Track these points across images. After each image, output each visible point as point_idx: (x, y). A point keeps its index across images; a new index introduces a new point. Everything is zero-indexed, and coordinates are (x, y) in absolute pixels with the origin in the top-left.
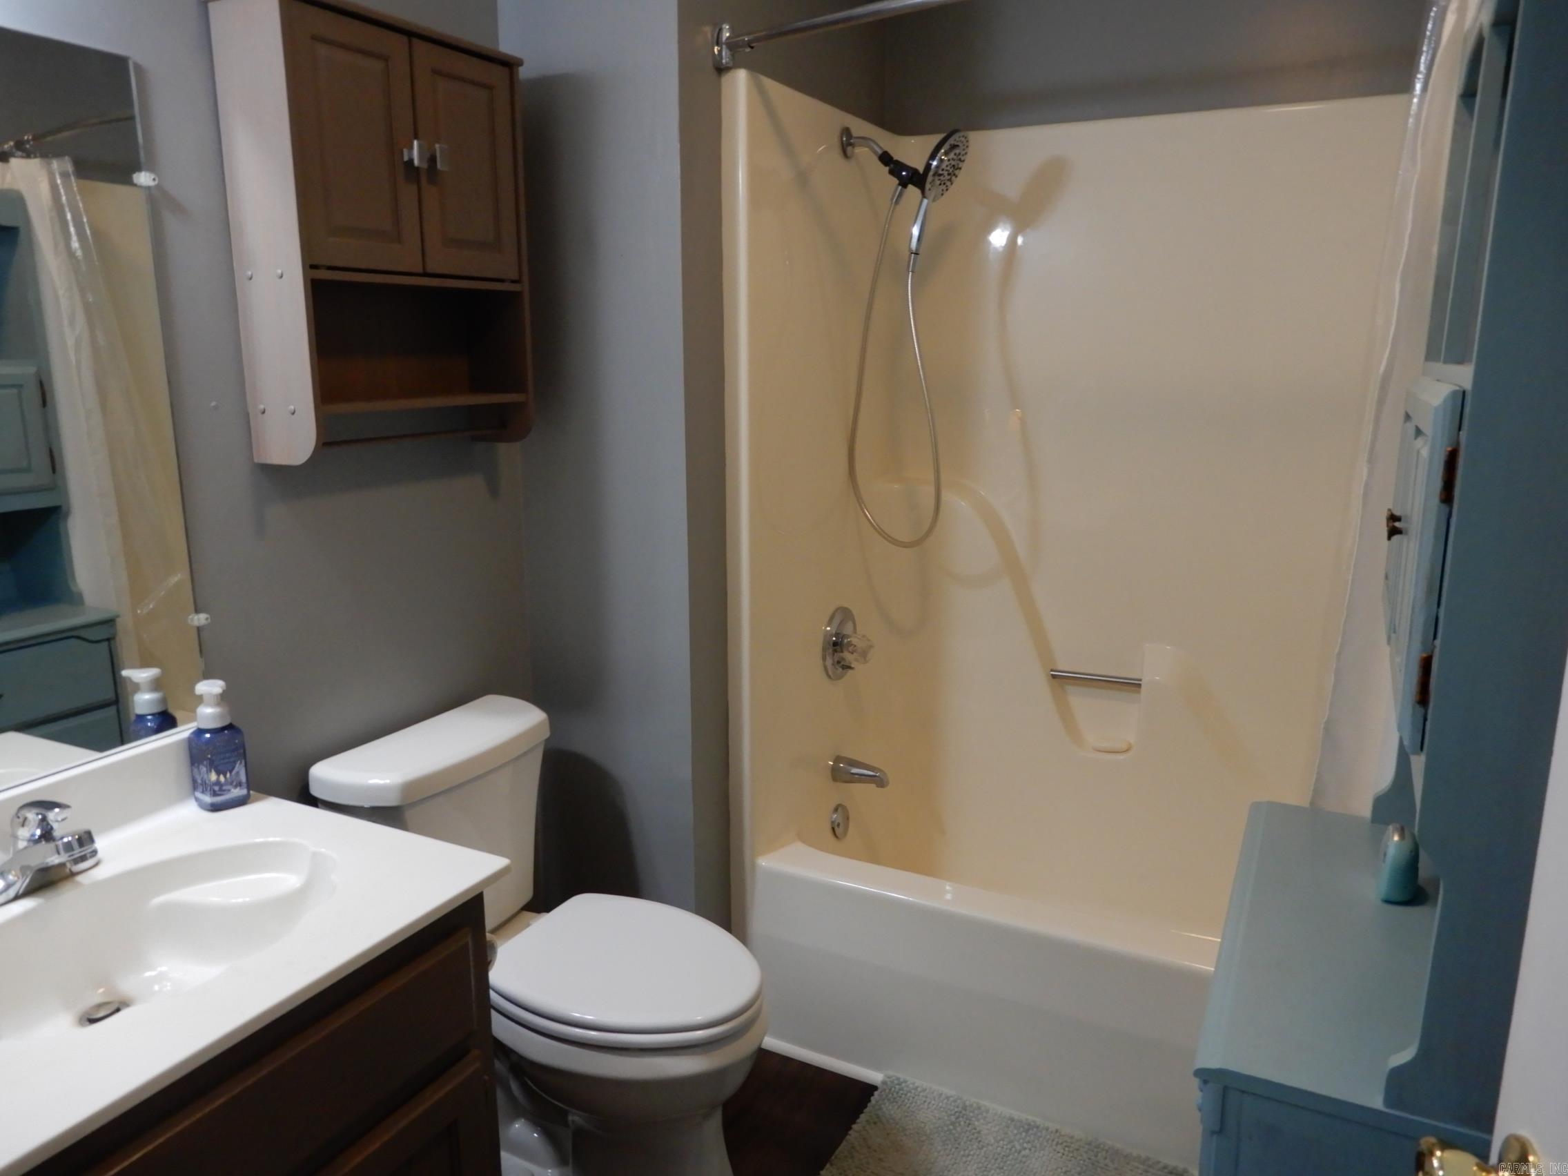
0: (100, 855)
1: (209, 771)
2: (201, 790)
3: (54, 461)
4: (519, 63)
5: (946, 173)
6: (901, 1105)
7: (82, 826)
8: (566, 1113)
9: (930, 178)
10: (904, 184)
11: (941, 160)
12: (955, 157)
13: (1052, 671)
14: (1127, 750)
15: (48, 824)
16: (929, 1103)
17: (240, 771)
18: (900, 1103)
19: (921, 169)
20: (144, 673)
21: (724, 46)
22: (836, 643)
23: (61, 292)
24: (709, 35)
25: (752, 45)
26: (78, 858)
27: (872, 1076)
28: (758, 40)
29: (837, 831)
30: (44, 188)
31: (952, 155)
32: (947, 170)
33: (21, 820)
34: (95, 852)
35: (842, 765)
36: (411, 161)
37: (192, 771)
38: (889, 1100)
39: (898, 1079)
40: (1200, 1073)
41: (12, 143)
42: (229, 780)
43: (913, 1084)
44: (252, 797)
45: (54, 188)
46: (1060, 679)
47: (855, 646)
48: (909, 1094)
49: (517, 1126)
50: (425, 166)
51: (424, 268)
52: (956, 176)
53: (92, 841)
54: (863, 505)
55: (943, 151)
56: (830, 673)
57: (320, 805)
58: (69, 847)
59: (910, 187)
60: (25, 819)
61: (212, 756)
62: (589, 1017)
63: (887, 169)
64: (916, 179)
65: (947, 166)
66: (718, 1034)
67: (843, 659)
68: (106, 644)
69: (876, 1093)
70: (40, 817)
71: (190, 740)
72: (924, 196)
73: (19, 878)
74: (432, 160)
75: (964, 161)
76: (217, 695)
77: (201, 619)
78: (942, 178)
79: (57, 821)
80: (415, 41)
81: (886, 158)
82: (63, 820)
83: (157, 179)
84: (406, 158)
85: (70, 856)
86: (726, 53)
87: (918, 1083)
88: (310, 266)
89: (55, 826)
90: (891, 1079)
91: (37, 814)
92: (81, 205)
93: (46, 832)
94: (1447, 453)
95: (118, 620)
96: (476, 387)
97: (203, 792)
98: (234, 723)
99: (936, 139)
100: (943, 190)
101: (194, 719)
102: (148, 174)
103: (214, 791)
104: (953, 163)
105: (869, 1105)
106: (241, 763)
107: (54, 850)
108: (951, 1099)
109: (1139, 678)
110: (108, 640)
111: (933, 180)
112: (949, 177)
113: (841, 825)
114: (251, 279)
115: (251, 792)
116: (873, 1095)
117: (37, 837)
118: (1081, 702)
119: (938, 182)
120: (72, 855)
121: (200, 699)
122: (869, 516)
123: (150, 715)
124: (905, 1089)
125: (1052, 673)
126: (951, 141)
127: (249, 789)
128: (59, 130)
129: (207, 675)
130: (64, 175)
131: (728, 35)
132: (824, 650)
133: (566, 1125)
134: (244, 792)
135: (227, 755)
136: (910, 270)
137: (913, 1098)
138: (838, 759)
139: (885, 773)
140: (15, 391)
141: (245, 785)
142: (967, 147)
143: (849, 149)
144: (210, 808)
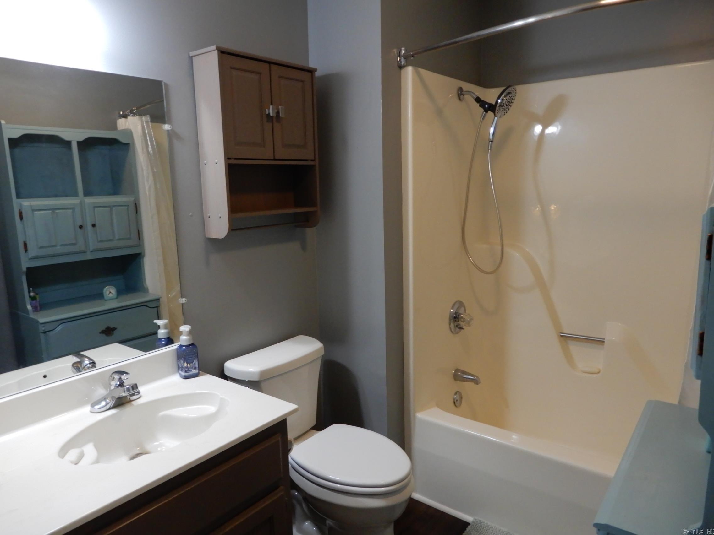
0: (141, 394)
1: (184, 363)
2: (181, 370)
3: (139, 236)
4: (315, 70)
5: (505, 105)
6: (481, 533)
7: (133, 382)
8: (325, 520)
9: (497, 108)
10: (486, 111)
11: (503, 100)
12: (509, 98)
13: (560, 333)
14: (599, 373)
15: (122, 380)
16: (494, 534)
17: (196, 362)
18: (480, 532)
19: (494, 103)
20: (162, 322)
21: (402, 57)
22: (455, 318)
23: (144, 168)
24: (396, 52)
25: (414, 56)
26: (132, 394)
27: (468, 518)
28: (416, 54)
29: (457, 403)
30: (140, 127)
31: (508, 97)
32: (505, 104)
33: (112, 378)
34: (139, 392)
35: (459, 373)
36: (269, 114)
37: (178, 362)
38: (475, 530)
39: (480, 521)
40: (596, 525)
41: (129, 111)
42: (192, 366)
43: (487, 524)
44: (200, 373)
45: (143, 127)
46: (565, 338)
47: (464, 319)
48: (484, 529)
49: (307, 523)
50: (275, 115)
51: (274, 156)
52: (511, 106)
53: (137, 388)
54: (468, 255)
55: (503, 95)
56: (453, 330)
57: (228, 379)
58: (128, 390)
59: (489, 112)
60: (114, 378)
61: (185, 356)
62: (337, 478)
63: (478, 104)
64: (490, 108)
65: (506, 102)
66: (389, 490)
67: (459, 325)
68: (156, 308)
69: (469, 526)
70: (119, 377)
71: (177, 349)
72: (495, 116)
73: (111, 401)
74: (278, 113)
75: (514, 99)
76: (188, 331)
77: (183, 300)
78: (503, 107)
79: (125, 379)
80: (272, 66)
81: (478, 100)
82: (127, 379)
83: (171, 127)
84: (267, 113)
85: (128, 393)
86: (403, 60)
87: (489, 524)
88: (228, 158)
89: (125, 381)
90: (477, 521)
91: (118, 376)
92: (152, 133)
93: (121, 384)
94: (708, 237)
95: (161, 299)
96: (297, 205)
97: (181, 371)
98: (194, 343)
99: (501, 89)
100: (504, 113)
101: (179, 341)
102: (168, 125)
103: (186, 370)
104: (508, 100)
105: (465, 531)
106: (196, 360)
107: (123, 391)
108: (505, 533)
109: (603, 337)
110: (157, 307)
111: (499, 109)
112: (507, 107)
113: (458, 401)
114: (206, 164)
115: (200, 372)
116: (467, 527)
117: (118, 385)
118: (575, 348)
119: (502, 110)
120: (129, 393)
121: (181, 333)
122: (471, 259)
123: (163, 338)
124: (483, 526)
125: (560, 334)
126: (507, 91)
127: (199, 370)
128: (145, 105)
129: (185, 324)
130: (147, 122)
131: (404, 52)
132: (450, 320)
133: (325, 525)
134: (197, 371)
135: (191, 356)
136: (489, 149)
137: (487, 530)
138: (457, 370)
139: (479, 378)
140: (126, 207)
141: (197, 369)
142: (516, 93)
143: (462, 97)
144: (184, 377)
